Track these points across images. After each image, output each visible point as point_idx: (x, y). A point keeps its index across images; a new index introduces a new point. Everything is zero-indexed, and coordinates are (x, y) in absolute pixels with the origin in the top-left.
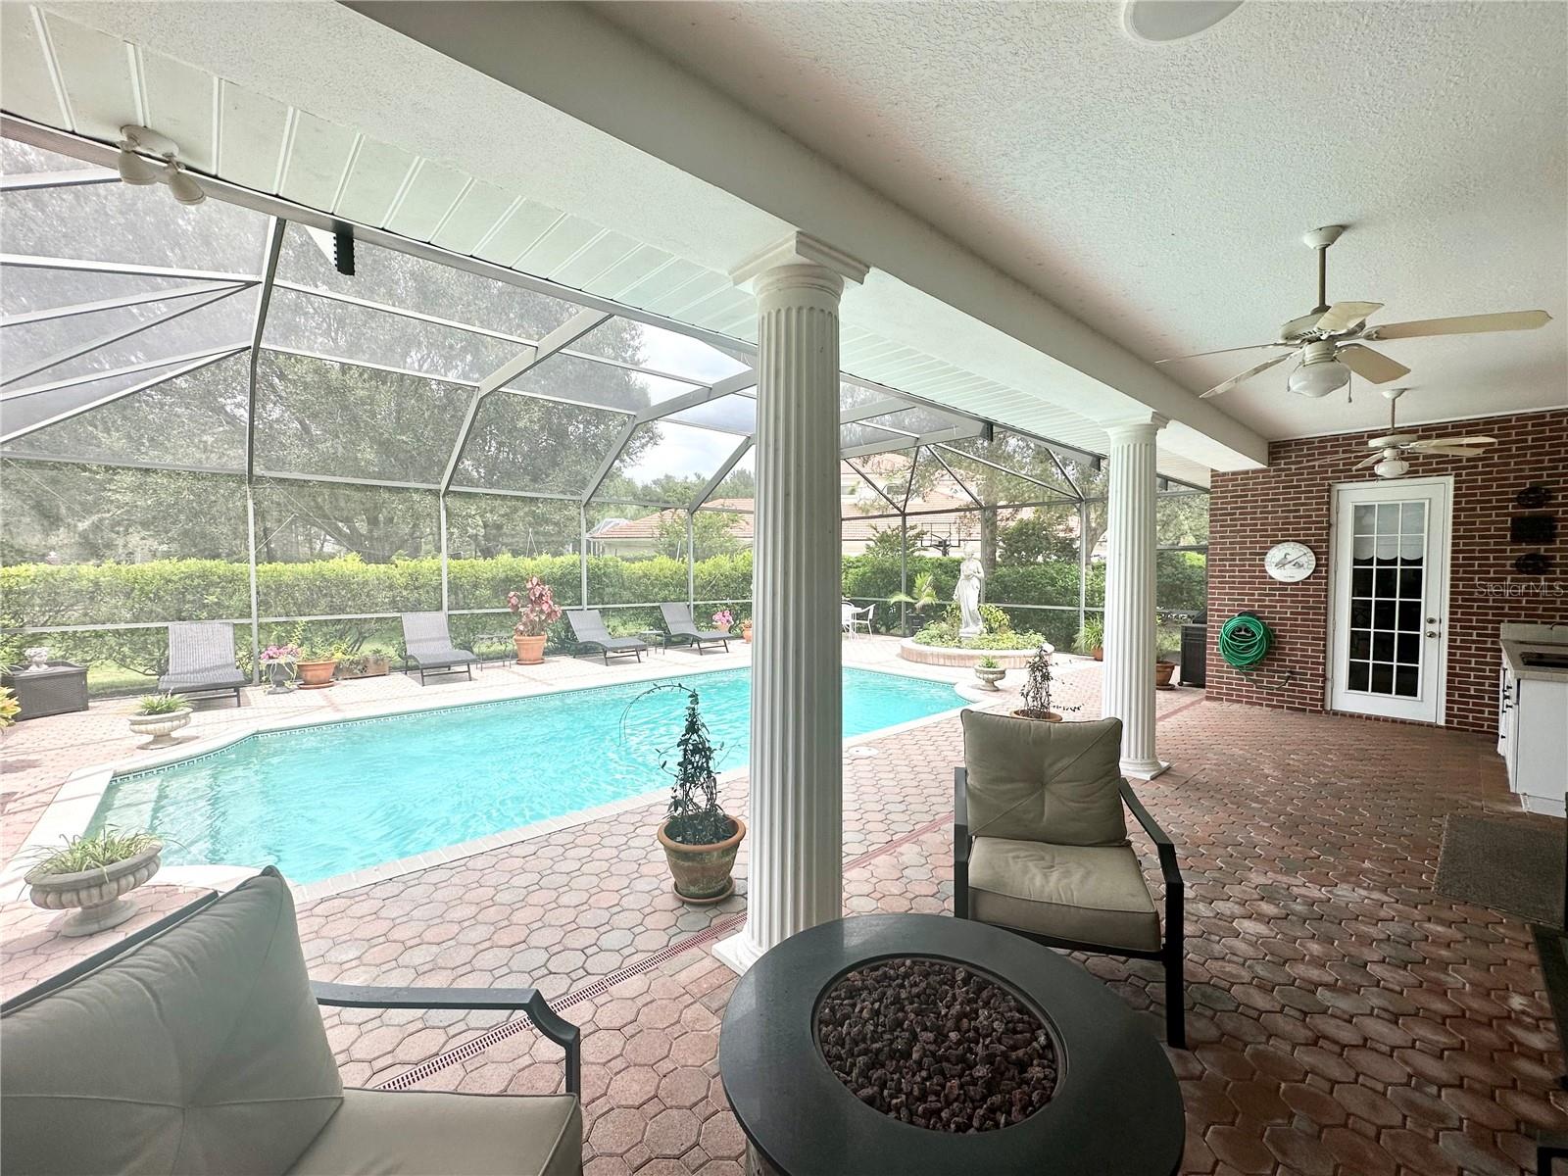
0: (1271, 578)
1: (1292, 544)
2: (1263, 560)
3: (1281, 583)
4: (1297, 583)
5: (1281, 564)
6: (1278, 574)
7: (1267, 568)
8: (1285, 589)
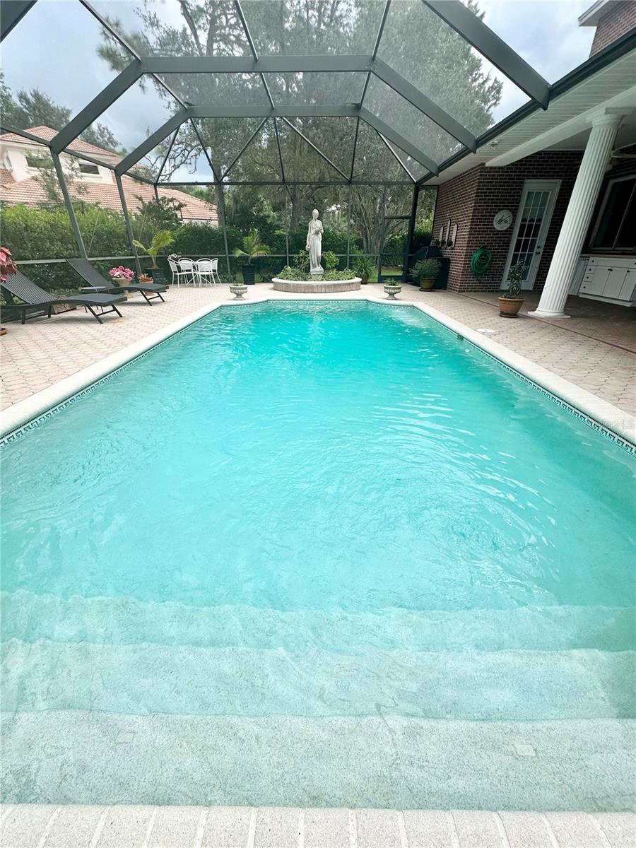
0: (494, 228)
1: (506, 211)
2: (493, 219)
3: (498, 231)
4: (502, 231)
5: (500, 221)
6: (497, 227)
7: (494, 223)
8: (498, 234)
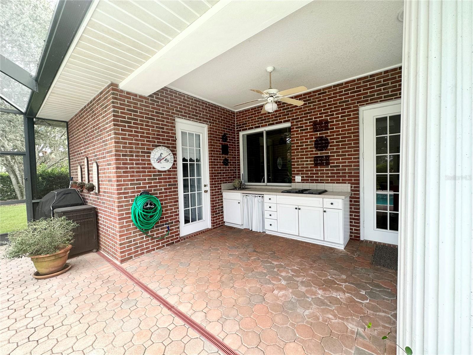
0: (154, 168)
1: (164, 147)
2: (149, 157)
3: (159, 171)
5: (159, 160)
7: (152, 162)
8: (161, 175)
